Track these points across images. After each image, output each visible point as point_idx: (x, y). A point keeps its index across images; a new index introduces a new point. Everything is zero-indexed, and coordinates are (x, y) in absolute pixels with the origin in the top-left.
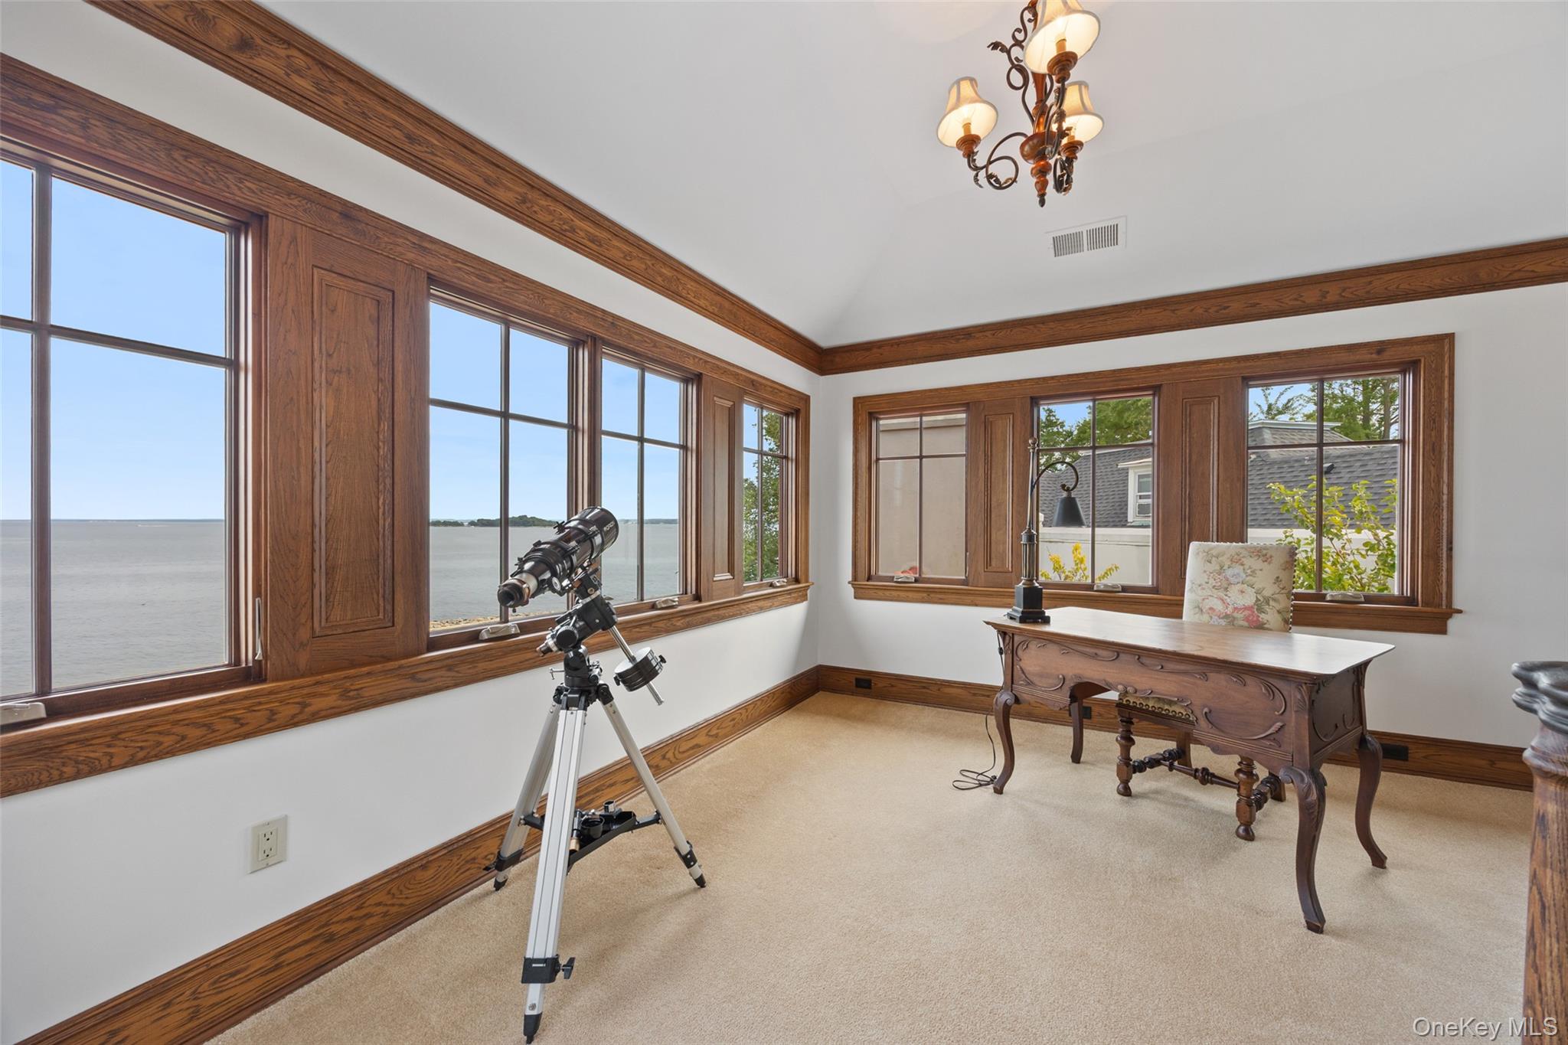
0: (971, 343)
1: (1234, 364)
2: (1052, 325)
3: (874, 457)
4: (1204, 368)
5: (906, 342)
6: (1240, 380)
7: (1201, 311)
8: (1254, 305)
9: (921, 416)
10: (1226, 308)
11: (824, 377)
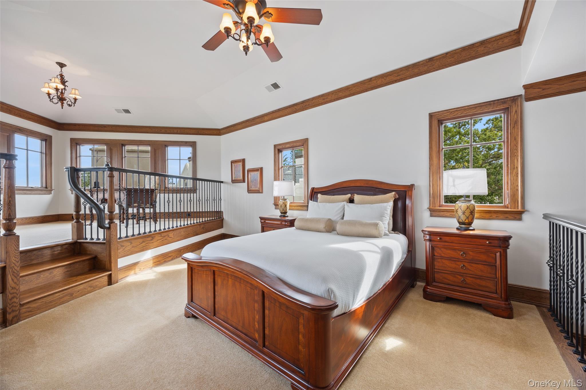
0: (106, 129)
1: (163, 142)
2: (126, 128)
3: (78, 155)
4: (158, 142)
5: (87, 126)
6: (164, 146)
7: (157, 130)
8: (166, 131)
9: (94, 145)
10: (161, 131)
11: (59, 131)
